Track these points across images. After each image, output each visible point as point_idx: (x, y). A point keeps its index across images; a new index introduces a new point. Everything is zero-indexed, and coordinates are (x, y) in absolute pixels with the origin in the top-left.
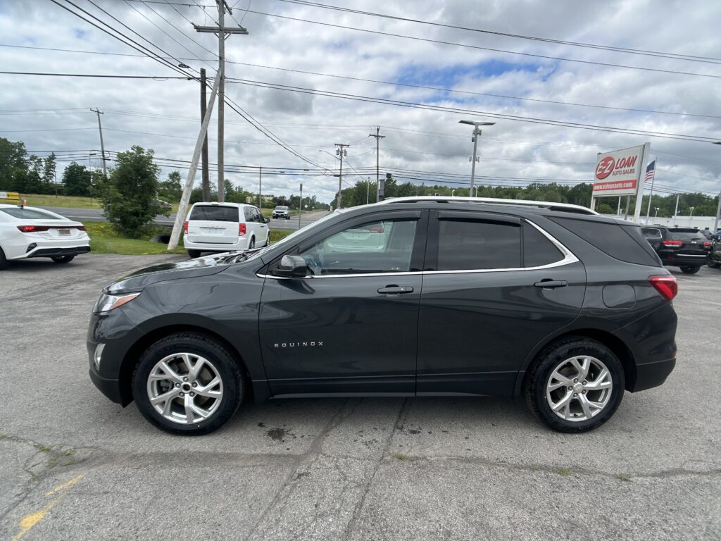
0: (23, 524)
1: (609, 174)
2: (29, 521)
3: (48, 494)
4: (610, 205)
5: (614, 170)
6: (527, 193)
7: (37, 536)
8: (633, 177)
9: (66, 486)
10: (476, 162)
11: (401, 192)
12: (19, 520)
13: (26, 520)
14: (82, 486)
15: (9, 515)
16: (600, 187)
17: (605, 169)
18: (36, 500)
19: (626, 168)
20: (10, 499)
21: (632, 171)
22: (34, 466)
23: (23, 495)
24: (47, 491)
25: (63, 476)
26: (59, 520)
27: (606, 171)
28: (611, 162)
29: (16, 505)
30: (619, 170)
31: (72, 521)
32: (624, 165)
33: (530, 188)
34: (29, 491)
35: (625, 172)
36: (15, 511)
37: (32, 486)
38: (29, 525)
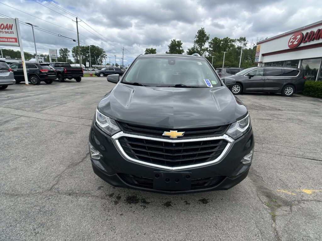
0: (310, 193)
2: (308, 192)
3: (294, 194)
7: (309, 186)
8: (14, 36)
9: (286, 192)
12: (311, 194)
13: (308, 193)
14: (283, 187)
15: (312, 199)
18: (300, 196)
19: (6, 30)
20: (308, 204)
22: (286, 211)
23: (303, 202)
24: (294, 196)
25: (283, 196)
26: (300, 185)
29: (307, 200)
31: (298, 182)
34: (299, 202)
36: (310, 199)
37: (296, 202)
38: (309, 191)
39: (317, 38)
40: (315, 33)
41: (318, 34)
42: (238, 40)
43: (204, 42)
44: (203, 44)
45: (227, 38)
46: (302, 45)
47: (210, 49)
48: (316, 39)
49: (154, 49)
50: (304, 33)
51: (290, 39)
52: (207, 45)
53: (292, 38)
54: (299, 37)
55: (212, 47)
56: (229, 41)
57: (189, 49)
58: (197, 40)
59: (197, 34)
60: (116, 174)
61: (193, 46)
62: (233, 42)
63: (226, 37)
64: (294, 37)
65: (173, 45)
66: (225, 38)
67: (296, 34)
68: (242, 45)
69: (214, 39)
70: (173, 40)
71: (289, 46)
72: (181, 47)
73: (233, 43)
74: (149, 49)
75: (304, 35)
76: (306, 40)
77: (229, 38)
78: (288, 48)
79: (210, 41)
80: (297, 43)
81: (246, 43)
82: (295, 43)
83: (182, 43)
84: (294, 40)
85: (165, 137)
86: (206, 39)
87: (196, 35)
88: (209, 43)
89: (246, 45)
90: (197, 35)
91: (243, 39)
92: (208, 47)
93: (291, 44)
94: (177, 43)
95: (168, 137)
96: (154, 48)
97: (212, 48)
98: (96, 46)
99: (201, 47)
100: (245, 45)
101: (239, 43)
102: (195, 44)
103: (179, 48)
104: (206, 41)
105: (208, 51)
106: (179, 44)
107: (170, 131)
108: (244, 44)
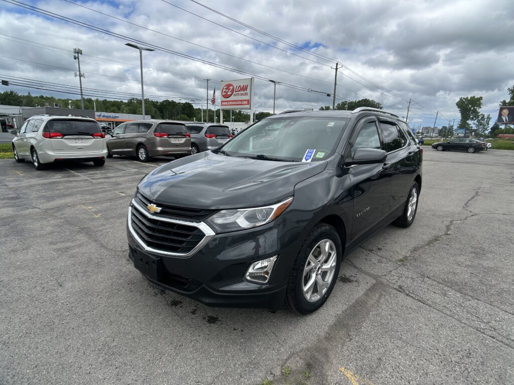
1: (230, 96)
4: (187, 114)
5: (234, 93)
6: (128, 105)
8: (247, 98)
9: (353, 378)
10: (82, 78)
11: (4, 100)
16: (226, 103)
17: (228, 92)
19: (242, 92)
21: (246, 94)
25: (334, 379)
27: (229, 93)
28: (231, 87)
30: (238, 93)
32: (241, 90)
33: (130, 102)
35: (242, 95)
49: (477, 98)
74: (467, 98)
96: (477, 96)
98: (371, 100)
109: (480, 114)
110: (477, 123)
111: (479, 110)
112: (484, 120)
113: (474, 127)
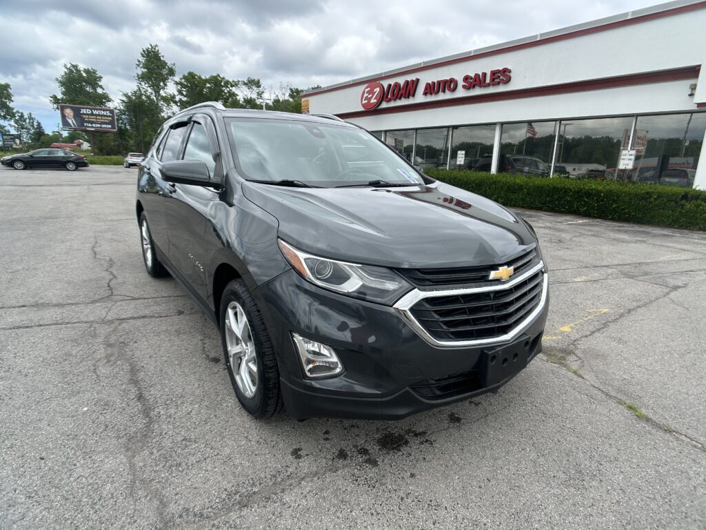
39: (407, 96)
40: (402, 86)
41: (407, 87)
42: (245, 84)
43: (164, 80)
44: (162, 84)
45: (219, 76)
46: (384, 105)
47: (181, 99)
48: (405, 97)
50: (385, 83)
51: (363, 93)
52: (171, 89)
53: (367, 90)
54: (377, 90)
55: (184, 93)
56: (222, 84)
57: (126, 95)
58: (143, 73)
59: (143, 60)
60: (408, 388)
61: (136, 88)
62: (232, 86)
63: (215, 75)
64: (369, 89)
65: (75, 80)
66: (215, 77)
67: (373, 84)
68: (254, 96)
69: (186, 74)
70: (69, 66)
71: (364, 106)
72: (101, 87)
73: (234, 89)
75: (386, 87)
76: (389, 97)
77: (221, 76)
78: (362, 109)
79: (177, 79)
80: (375, 101)
81: (263, 92)
82: (373, 101)
83: (101, 77)
84: (371, 96)
85: (493, 282)
86: (167, 74)
87: (139, 61)
88: (177, 83)
89: (262, 96)
90: (141, 60)
91: (253, 83)
92: (176, 93)
93: (366, 101)
94: (84, 75)
95: (498, 281)
97: (185, 96)
99: (157, 92)
100: (260, 94)
101: (248, 90)
102: (140, 84)
103: (95, 89)
104: (167, 79)
105: (175, 102)
106: (92, 78)
107: (498, 269)
108: (258, 93)
109: (15, 111)
110: (16, 126)
111: (11, 105)
112: (25, 121)
113: (13, 132)
